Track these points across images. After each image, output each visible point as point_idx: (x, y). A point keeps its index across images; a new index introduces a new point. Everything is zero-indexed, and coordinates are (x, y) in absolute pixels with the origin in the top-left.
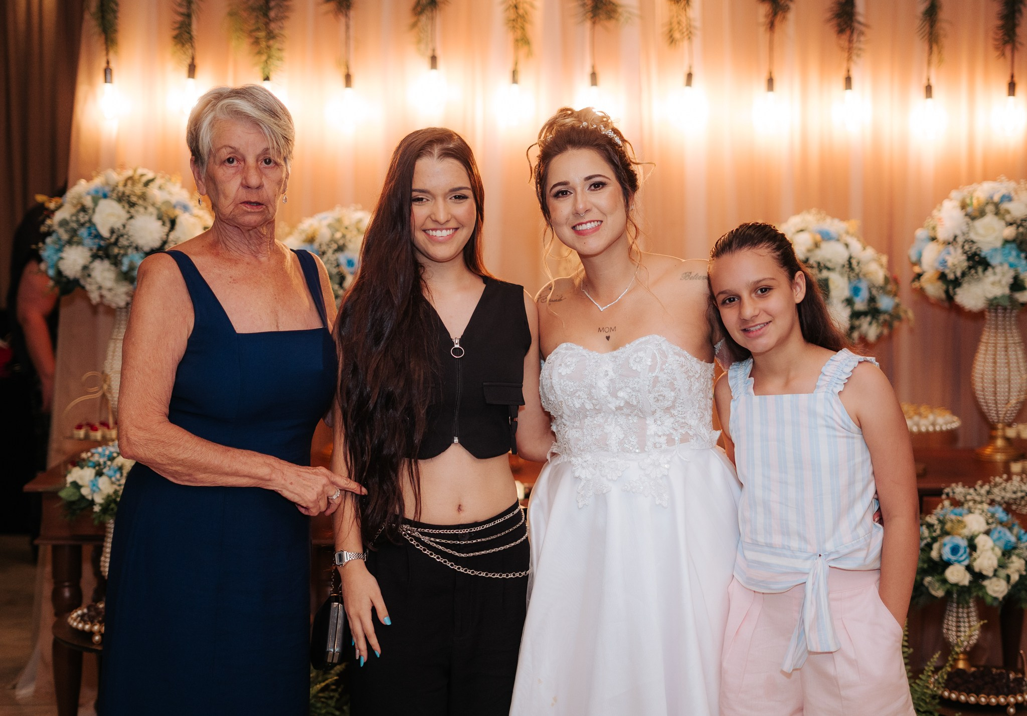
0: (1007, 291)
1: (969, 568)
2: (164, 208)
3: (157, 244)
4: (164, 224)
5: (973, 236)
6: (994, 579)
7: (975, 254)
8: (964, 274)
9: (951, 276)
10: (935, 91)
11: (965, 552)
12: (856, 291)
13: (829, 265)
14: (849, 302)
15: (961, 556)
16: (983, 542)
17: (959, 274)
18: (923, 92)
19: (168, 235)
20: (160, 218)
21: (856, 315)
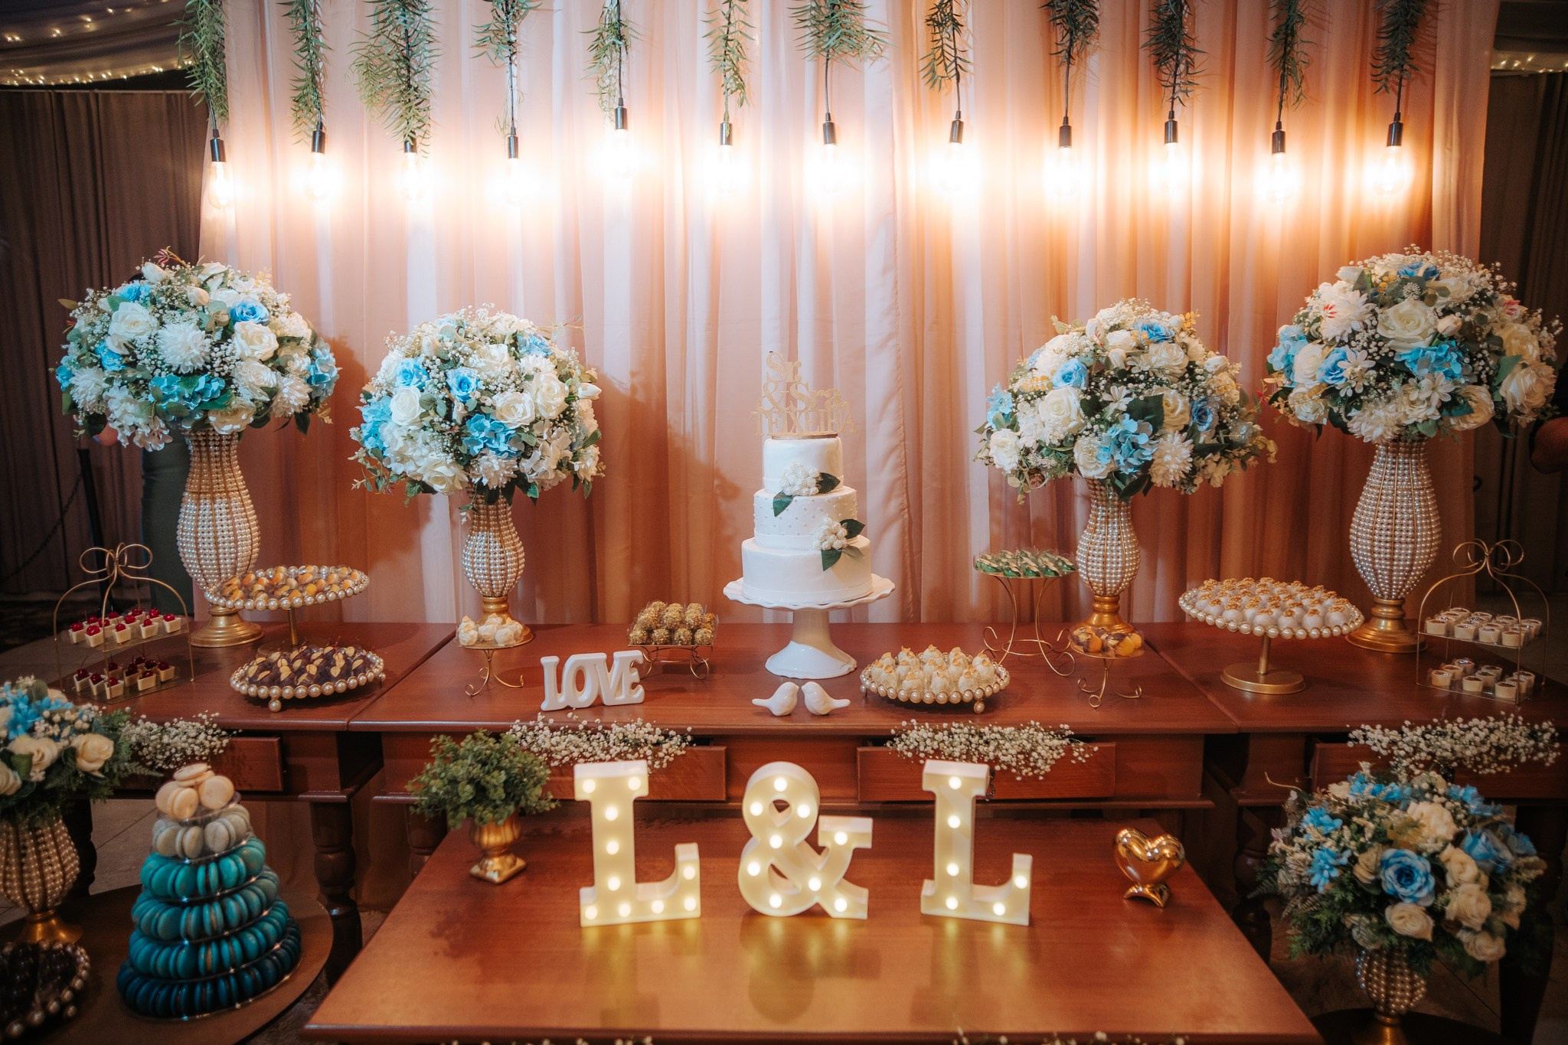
0: (1435, 413)
1: (1435, 913)
3: (198, 362)
4: (208, 334)
5: (1383, 332)
6: (1485, 935)
7: (1387, 358)
8: (1368, 389)
9: (1345, 392)
11: (1427, 883)
12: (1200, 415)
13: (1161, 377)
14: (1190, 432)
17: (1360, 388)
19: (213, 349)
20: (204, 327)
21: (1199, 452)
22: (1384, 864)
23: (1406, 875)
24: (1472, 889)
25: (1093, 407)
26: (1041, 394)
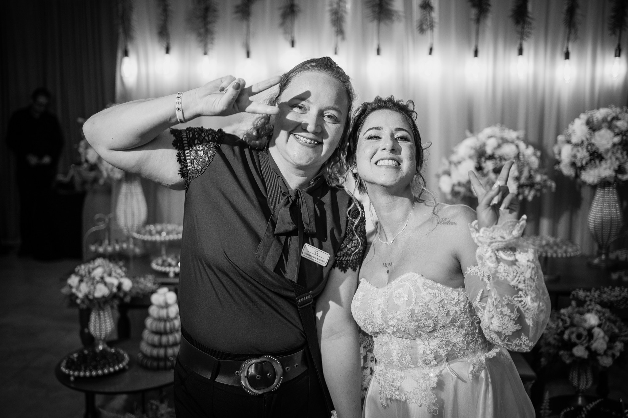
1: (588, 348)
5: (593, 141)
6: (604, 356)
7: (595, 152)
8: (587, 164)
10: (571, 55)
11: (585, 339)
13: (506, 157)
15: (583, 341)
16: (597, 333)
17: (584, 163)
18: (564, 56)
22: (572, 333)
23: (579, 336)
24: (601, 341)
25: (479, 168)
26: (459, 163)
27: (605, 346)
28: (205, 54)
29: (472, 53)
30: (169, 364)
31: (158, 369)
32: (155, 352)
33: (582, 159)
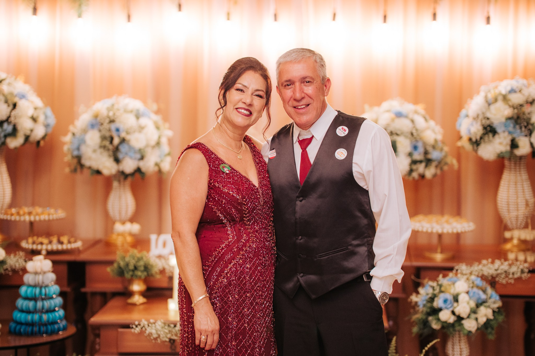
0: (508, 148)
1: (453, 313)
2: (9, 97)
3: (4, 118)
4: (9, 106)
5: (488, 115)
6: (468, 320)
7: (489, 126)
8: (481, 138)
9: (474, 139)
10: (492, 20)
11: (451, 303)
12: (415, 148)
13: (398, 133)
14: (410, 155)
15: (449, 304)
16: (463, 298)
17: (478, 138)
18: (484, 21)
19: (11, 112)
20: (6, 102)
21: (414, 162)
23: (445, 301)
24: (465, 304)
27: (468, 310)
28: (80, 16)
29: (381, 19)
30: (43, 329)
31: (33, 334)
32: (29, 317)
33: (476, 134)
